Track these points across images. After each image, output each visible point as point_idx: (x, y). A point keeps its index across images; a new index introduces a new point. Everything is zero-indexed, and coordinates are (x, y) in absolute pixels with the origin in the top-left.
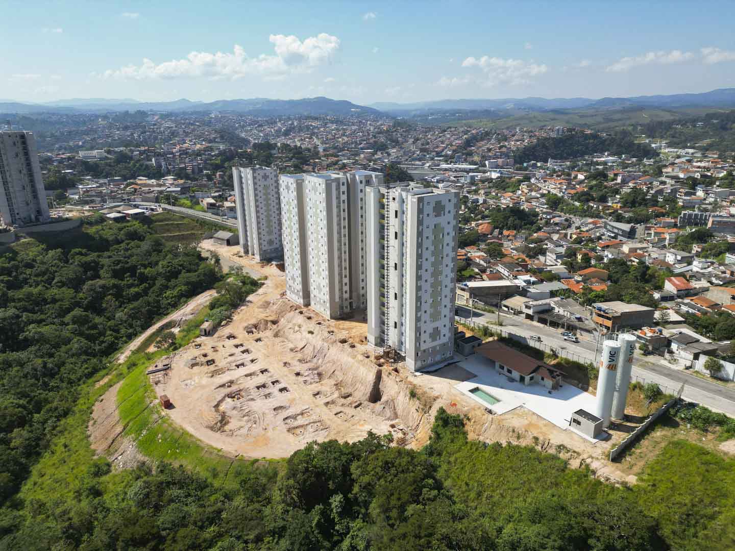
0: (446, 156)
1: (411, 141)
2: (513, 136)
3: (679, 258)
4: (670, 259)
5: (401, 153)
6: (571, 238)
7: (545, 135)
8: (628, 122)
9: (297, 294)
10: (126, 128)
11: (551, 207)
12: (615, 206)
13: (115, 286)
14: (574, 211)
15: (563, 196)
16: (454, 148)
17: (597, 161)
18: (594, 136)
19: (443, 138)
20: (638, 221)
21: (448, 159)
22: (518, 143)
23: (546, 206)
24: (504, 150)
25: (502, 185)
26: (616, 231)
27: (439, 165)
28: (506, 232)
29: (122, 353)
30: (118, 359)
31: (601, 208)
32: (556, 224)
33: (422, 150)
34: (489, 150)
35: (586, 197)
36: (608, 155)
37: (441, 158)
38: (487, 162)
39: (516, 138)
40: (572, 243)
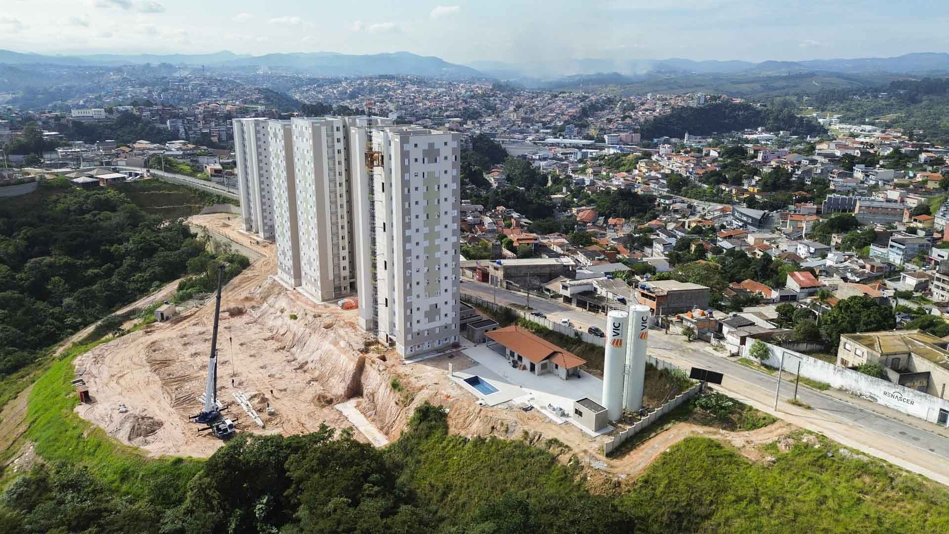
0: (555, 128)
1: (511, 108)
2: (643, 104)
3: (812, 250)
4: (802, 251)
5: (499, 122)
6: (689, 227)
7: (683, 104)
8: (793, 91)
9: (288, 273)
10: (142, 85)
11: (672, 191)
12: (751, 189)
13: (67, 265)
14: (701, 196)
15: (688, 177)
16: (566, 118)
17: (747, 138)
18: (746, 107)
19: (553, 106)
20: (773, 208)
21: (558, 132)
22: (648, 113)
23: (666, 190)
24: (628, 120)
25: (615, 163)
26: (745, 219)
27: (544, 139)
28: (611, 221)
29: (62, 346)
30: (54, 352)
31: (734, 191)
32: (676, 211)
33: (524, 120)
34: (610, 121)
35: (716, 177)
36: (763, 131)
37: (549, 131)
38: (606, 137)
39: (646, 106)
40: (689, 233)
